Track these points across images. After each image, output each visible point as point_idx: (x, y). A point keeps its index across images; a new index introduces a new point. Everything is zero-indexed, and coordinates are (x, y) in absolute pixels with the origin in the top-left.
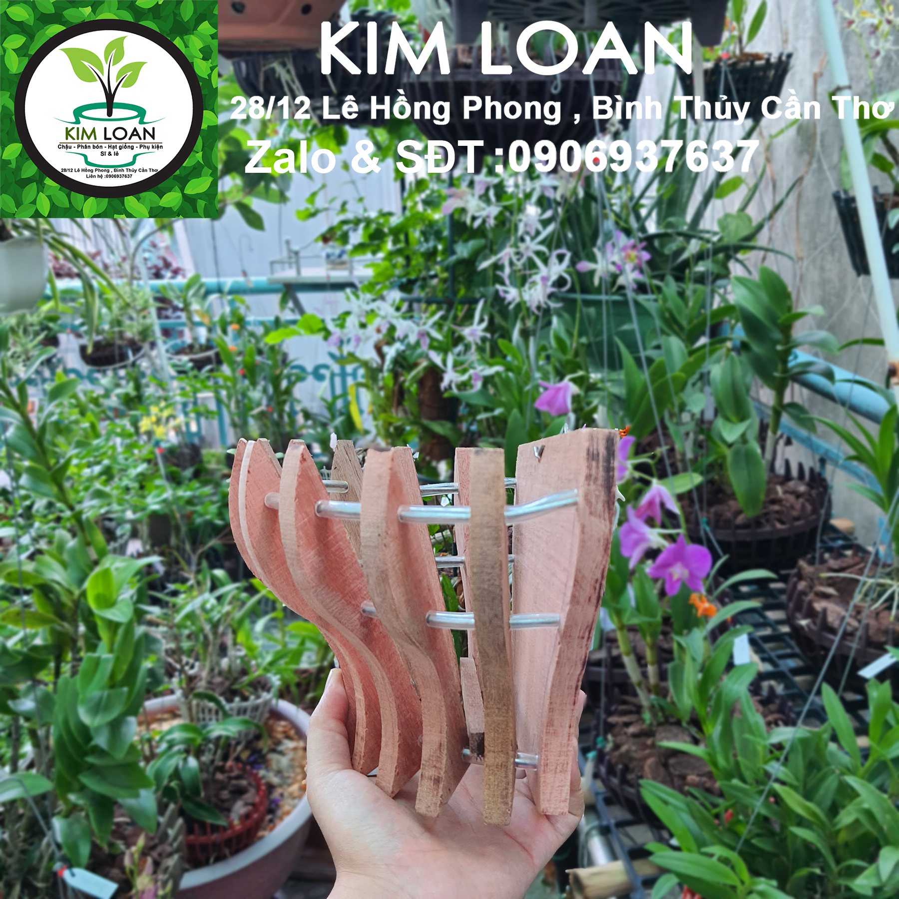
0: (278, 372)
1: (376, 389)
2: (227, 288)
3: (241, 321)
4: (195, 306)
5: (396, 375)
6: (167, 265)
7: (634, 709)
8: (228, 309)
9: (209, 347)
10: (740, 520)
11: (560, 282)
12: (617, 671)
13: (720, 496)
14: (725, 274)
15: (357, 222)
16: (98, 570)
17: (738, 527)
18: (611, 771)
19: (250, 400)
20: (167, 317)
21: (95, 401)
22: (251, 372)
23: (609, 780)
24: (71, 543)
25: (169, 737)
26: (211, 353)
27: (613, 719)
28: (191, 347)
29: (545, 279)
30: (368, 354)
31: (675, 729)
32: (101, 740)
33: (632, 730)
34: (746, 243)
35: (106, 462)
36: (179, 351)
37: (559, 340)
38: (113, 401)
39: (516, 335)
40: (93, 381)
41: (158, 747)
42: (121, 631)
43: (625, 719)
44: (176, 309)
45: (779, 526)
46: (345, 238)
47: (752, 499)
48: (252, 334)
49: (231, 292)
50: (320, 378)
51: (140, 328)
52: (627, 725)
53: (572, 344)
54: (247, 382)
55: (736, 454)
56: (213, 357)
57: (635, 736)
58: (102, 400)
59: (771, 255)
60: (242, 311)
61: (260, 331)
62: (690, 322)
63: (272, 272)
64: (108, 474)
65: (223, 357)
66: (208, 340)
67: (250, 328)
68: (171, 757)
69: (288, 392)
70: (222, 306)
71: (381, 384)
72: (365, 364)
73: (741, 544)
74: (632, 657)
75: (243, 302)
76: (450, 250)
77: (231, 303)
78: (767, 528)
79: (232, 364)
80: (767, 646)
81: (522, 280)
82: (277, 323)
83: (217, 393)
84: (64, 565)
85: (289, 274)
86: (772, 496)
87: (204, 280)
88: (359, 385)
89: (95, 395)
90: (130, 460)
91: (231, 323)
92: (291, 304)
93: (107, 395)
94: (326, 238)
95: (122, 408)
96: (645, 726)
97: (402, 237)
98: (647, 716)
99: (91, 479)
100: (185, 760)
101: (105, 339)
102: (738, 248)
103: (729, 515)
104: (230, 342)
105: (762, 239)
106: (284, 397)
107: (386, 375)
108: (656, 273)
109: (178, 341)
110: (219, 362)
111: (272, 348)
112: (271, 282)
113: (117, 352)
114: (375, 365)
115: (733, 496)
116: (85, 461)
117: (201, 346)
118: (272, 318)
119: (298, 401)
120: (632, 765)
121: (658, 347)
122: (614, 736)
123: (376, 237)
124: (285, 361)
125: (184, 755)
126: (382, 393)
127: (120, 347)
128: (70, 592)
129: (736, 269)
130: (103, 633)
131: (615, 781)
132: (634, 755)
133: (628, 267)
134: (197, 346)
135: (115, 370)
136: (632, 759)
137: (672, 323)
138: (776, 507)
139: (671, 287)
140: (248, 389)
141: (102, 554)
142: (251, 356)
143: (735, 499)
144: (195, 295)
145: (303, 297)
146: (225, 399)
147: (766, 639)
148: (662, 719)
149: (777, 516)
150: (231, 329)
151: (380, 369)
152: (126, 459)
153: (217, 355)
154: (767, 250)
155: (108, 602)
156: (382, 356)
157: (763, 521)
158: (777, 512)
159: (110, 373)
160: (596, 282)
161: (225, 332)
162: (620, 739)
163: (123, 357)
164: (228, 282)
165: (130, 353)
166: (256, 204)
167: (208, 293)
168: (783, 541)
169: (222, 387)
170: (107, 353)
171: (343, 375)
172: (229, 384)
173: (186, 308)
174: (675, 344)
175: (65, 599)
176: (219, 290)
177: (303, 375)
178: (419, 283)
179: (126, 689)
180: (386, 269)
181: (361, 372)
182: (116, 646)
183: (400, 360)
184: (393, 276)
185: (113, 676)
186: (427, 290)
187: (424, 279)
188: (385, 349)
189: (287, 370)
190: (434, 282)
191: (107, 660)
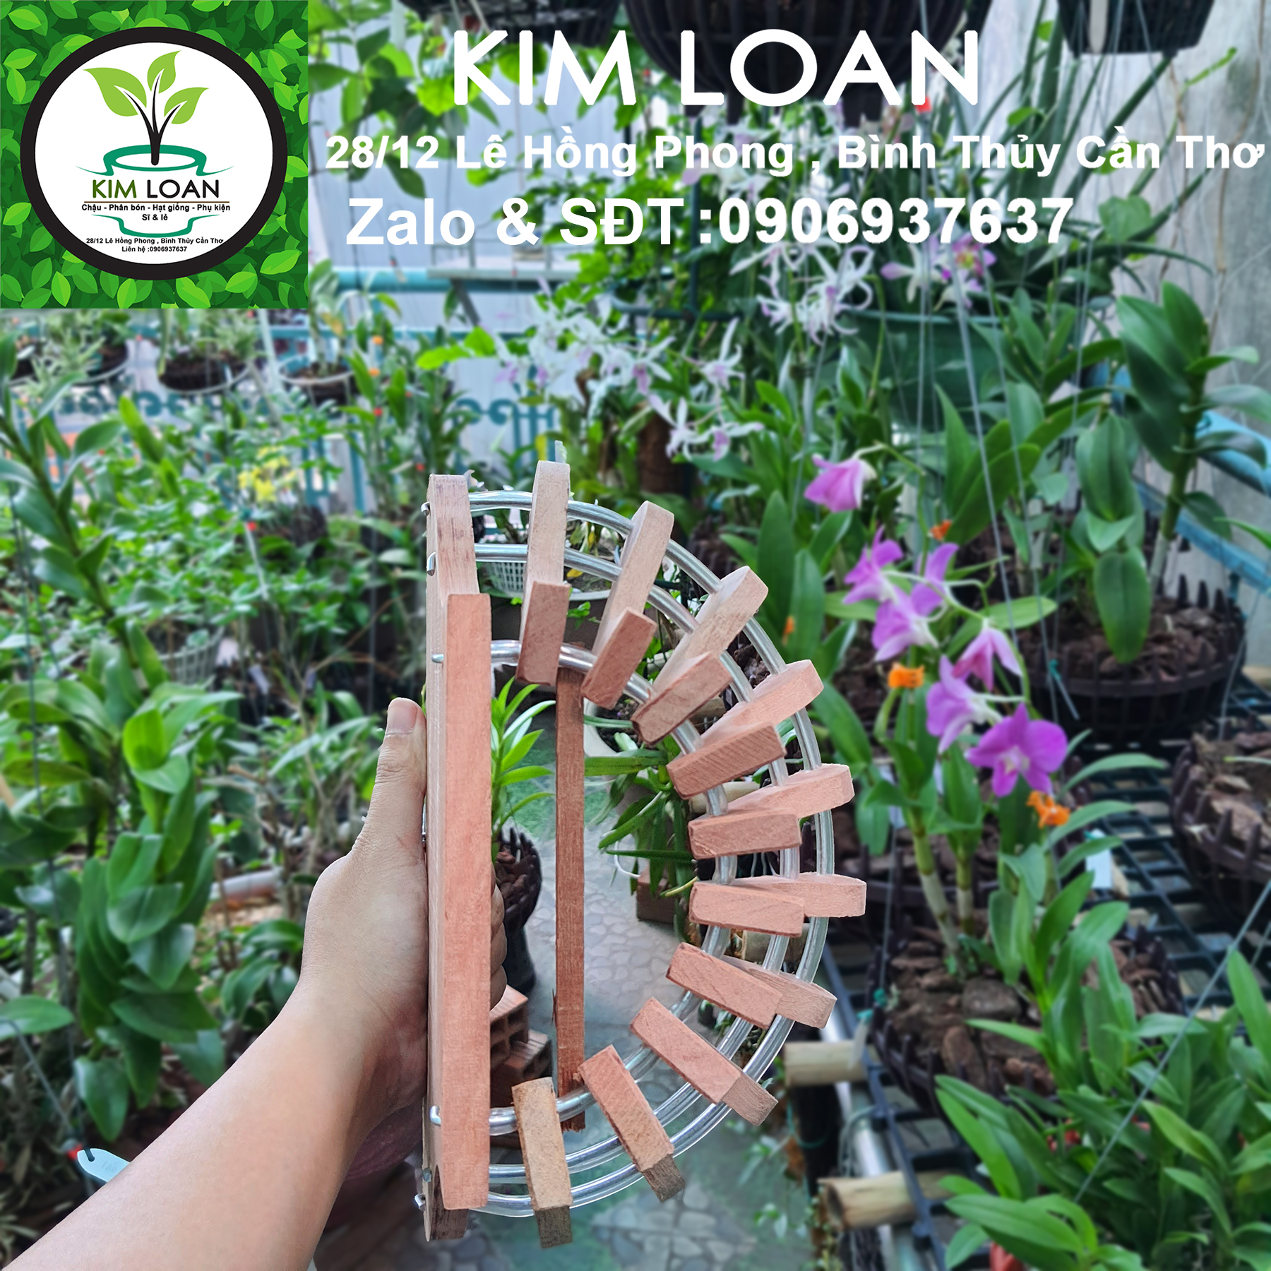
0: (438, 409)
1: (576, 444)
2: (368, 283)
3: (387, 334)
4: (323, 307)
5: (606, 423)
7: (932, 948)
8: (369, 314)
9: (341, 367)
10: (1107, 665)
11: (856, 296)
12: (910, 889)
13: (1079, 626)
14: (1104, 289)
16: (149, 706)
17: (1104, 676)
18: (893, 1041)
19: (397, 449)
20: (283, 322)
21: (176, 441)
22: (400, 407)
23: (889, 1055)
25: (257, 939)
26: (343, 377)
27: (900, 962)
28: (316, 367)
29: (832, 291)
30: (567, 389)
32: (142, 960)
33: (927, 980)
34: (1140, 243)
35: (178, 536)
36: (297, 372)
37: (850, 384)
38: (204, 441)
39: (784, 373)
40: (175, 410)
41: (241, 950)
42: (173, 804)
43: (919, 963)
44: (295, 310)
45: (1165, 677)
46: (538, 215)
47: (1128, 637)
48: (403, 352)
49: (375, 288)
50: (498, 419)
51: (236, 339)
52: (921, 972)
53: (869, 393)
54: (393, 423)
55: (1108, 566)
56: (347, 383)
57: (932, 990)
58: (186, 439)
59: (1176, 265)
60: (391, 317)
61: (414, 347)
62: (1050, 362)
63: (434, 261)
64: (181, 554)
65: (360, 384)
66: (340, 358)
67: (400, 342)
68: (257, 968)
69: (452, 438)
70: (362, 308)
71: (583, 434)
72: (562, 404)
73: (1106, 702)
74: (935, 876)
75: (394, 306)
77: (375, 304)
78: (1147, 680)
79: (372, 393)
80: (1135, 855)
81: (797, 290)
83: (351, 437)
84: (101, 694)
85: (460, 265)
86: (1158, 632)
87: (336, 269)
88: (553, 436)
89: (176, 432)
90: (213, 535)
91: (373, 334)
92: (460, 310)
93: (194, 432)
95: (215, 452)
96: (947, 977)
98: (952, 964)
99: (154, 561)
100: (279, 972)
101: (193, 350)
102: (1128, 251)
103: (1090, 657)
104: (370, 362)
105: (1164, 238)
106: (446, 446)
107: (590, 424)
108: (1002, 283)
109: (299, 358)
110: (355, 391)
111: (430, 375)
112: (432, 275)
113: (208, 371)
114: (575, 407)
115: (1098, 628)
116: (144, 535)
117: (330, 366)
118: (433, 329)
119: (466, 453)
120: (925, 1035)
121: (1000, 398)
122: (901, 987)
124: (447, 396)
125: (277, 966)
126: (585, 449)
127: (213, 363)
128: (107, 736)
129: (1121, 283)
130: (148, 805)
131: (899, 1058)
132: (930, 1020)
133: (961, 274)
134: (324, 367)
135: (205, 396)
136: (926, 1026)
137: (1022, 364)
138: (1163, 649)
139: (1023, 306)
140: (394, 432)
141: (155, 681)
142: (400, 384)
143: (1102, 633)
144: (322, 291)
145: (478, 299)
146: (362, 445)
147: (1134, 845)
148: (973, 968)
149: (1164, 662)
150: (374, 342)
151: (583, 413)
152: (207, 533)
153: (352, 380)
154: (1169, 255)
155: (154, 759)
156: (587, 395)
157: (1142, 668)
158: (1164, 656)
159: (199, 400)
160: (911, 295)
161: (364, 346)
162: (911, 993)
163: (217, 378)
164: (371, 273)
165: (228, 372)
167: (341, 288)
168: (1170, 700)
169: (357, 427)
170: (194, 371)
171: (533, 416)
172: (369, 424)
174: (1025, 394)
175: (99, 745)
176: (358, 285)
177: (474, 415)
178: (645, 287)
179: (179, 886)
180: (598, 264)
181: (557, 414)
182: (166, 822)
183: (612, 401)
184: (606, 274)
185: (160, 864)
186: (658, 297)
187: (653, 281)
188: (591, 385)
189: (451, 407)
190: (669, 285)
191: (152, 843)
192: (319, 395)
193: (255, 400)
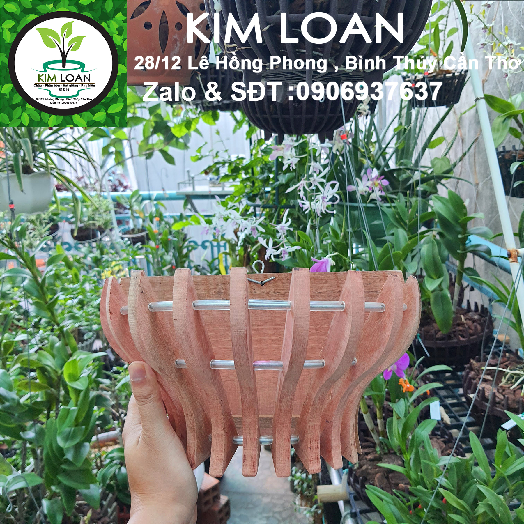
0: (181, 245)
1: (234, 256)
2: (153, 197)
3: (161, 217)
4: (136, 207)
5: (245, 248)
6: (121, 184)
7: (371, 444)
8: (154, 209)
9: (143, 230)
10: (439, 335)
13: (429, 321)
14: (434, 191)
15: (224, 163)
16: (71, 359)
17: (438, 339)
18: (356, 480)
19: (165, 261)
20: (120, 213)
21: (78, 261)
22: (166, 244)
23: (355, 485)
24: (58, 344)
25: (111, 455)
26: (144, 234)
28: (133, 230)
29: (323, 198)
30: (231, 236)
31: (393, 457)
32: (69, 456)
33: (369, 457)
34: (446, 174)
35: (80, 297)
36: (126, 232)
37: (334, 231)
38: (89, 260)
39: (308, 228)
40: (77, 249)
41: (104, 461)
42: (82, 394)
43: (366, 450)
44: (125, 208)
45: (461, 339)
46: (217, 172)
47: (445, 323)
48: (167, 223)
49: (155, 200)
50: (205, 248)
51: (104, 221)
52: (367, 454)
53: (341, 233)
54: (164, 250)
55: (436, 297)
56: (145, 236)
57: (371, 460)
58: (82, 260)
59: (461, 182)
60: (162, 210)
61: (172, 221)
62: (410, 220)
63: (179, 189)
64: (82, 303)
65: (150, 236)
66: (143, 226)
67: (166, 220)
68: (112, 467)
69: (187, 256)
70: (151, 207)
71: (237, 253)
72: (229, 241)
73: (440, 349)
74: (368, 414)
75: (163, 206)
76: (276, 179)
77: (156, 205)
78: (455, 340)
79: (155, 240)
80: (453, 409)
82: (181, 217)
83: (147, 256)
84: (54, 356)
85: (189, 190)
86: (458, 321)
87: (141, 193)
88: (226, 254)
89: (78, 258)
90: (94, 296)
91: (156, 217)
92: (189, 206)
93: (85, 257)
94: (206, 172)
95: (93, 265)
96: (377, 455)
97: (250, 171)
98: (378, 449)
100: (120, 468)
101: (85, 225)
102: (442, 177)
103: (433, 332)
104: (154, 227)
105: (456, 173)
106: (184, 259)
107: (239, 249)
108: (395, 191)
109: (126, 227)
110: (149, 239)
111: (178, 232)
112: (178, 194)
113: (91, 233)
114: (234, 243)
115: (434, 321)
116: (68, 297)
117: (139, 229)
118: (179, 214)
119: (192, 261)
120: (368, 477)
121: (392, 234)
122: (360, 460)
123: (235, 171)
124: (184, 240)
125: (119, 466)
126: (238, 258)
127: (93, 230)
128: (56, 372)
129: (441, 189)
130: (72, 395)
131: (358, 486)
132: (370, 471)
133: (377, 189)
134: (136, 230)
135: (89, 243)
136: (368, 474)
137: (400, 221)
138: (460, 328)
139: (401, 199)
140: (164, 254)
141: (74, 350)
142: (166, 236)
143: (436, 323)
144: (135, 201)
145: (196, 202)
146: (151, 260)
148: (386, 451)
149: (460, 333)
150: (156, 220)
151: (236, 244)
152: (92, 295)
153: (147, 234)
154: (458, 179)
155: (75, 378)
156: (238, 237)
157: (452, 336)
158: (460, 331)
159: (87, 244)
161: (152, 222)
162: (363, 462)
163: (94, 236)
164: (155, 194)
165: (99, 233)
166: (171, 150)
167: (143, 200)
168: (464, 348)
169: (150, 253)
170: (86, 233)
171: (219, 246)
172: (154, 251)
173: (131, 208)
174: (401, 232)
175: (53, 375)
176: (150, 199)
177: (196, 246)
178: (259, 196)
179: (84, 427)
180: (241, 189)
181: (228, 245)
182: (79, 403)
183: (248, 239)
184: (244, 192)
185: (77, 419)
186: (263, 200)
187: (262, 194)
188: (239, 234)
189: (186, 244)
190: (268, 195)
191: (74, 410)
192: (134, 241)
193: (109, 244)
